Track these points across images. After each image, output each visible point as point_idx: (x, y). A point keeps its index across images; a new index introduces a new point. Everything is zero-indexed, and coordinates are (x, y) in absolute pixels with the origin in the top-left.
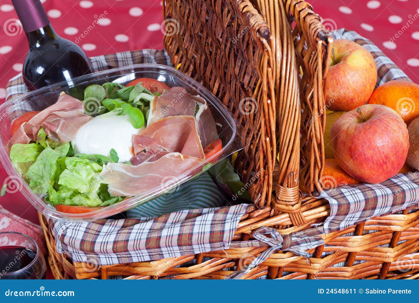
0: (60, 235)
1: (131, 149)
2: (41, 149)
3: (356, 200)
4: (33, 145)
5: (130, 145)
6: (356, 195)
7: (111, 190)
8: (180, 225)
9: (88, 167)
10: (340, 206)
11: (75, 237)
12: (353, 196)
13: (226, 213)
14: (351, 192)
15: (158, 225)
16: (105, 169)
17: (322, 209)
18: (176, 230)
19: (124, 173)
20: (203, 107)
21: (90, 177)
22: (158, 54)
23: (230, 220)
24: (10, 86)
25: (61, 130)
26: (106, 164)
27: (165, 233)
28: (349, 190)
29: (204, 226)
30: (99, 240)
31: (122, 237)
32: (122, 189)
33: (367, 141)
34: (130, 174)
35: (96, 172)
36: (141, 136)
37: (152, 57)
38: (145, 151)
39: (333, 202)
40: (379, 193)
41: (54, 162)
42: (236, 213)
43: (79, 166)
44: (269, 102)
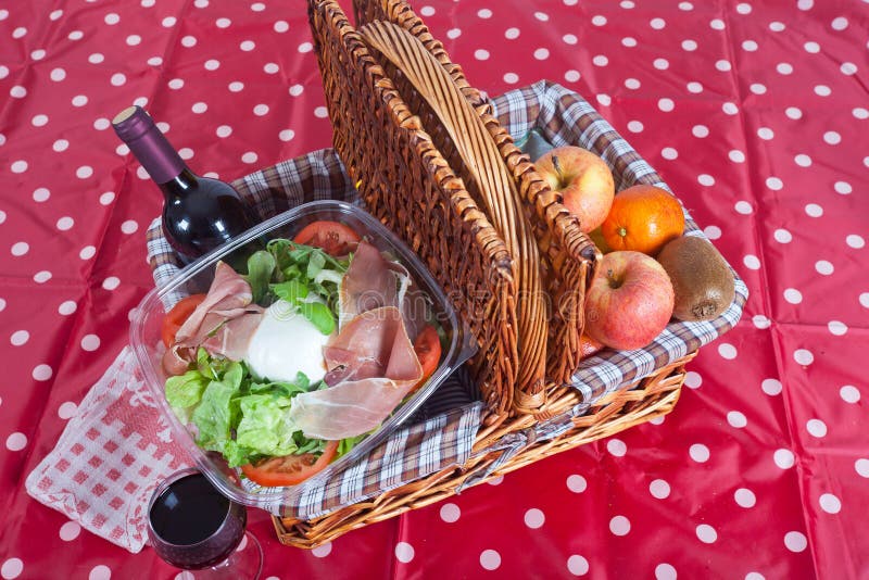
1: (323, 365)
2: (205, 381)
3: (612, 379)
4: (192, 375)
5: (321, 359)
6: (611, 373)
7: (307, 434)
8: (401, 461)
9: (272, 405)
10: (594, 391)
12: (608, 374)
13: (456, 429)
14: (605, 371)
15: (374, 465)
16: (295, 402)
17: (572, 395)
18: (399, 469)
19: (322, 405)
20: (406, 281)
21: (278, 420)
22: (328, 158)
23: (462, 441)
24: (151, 240)
25: (228, 348)
26: (295, 396)
27: (384, 475)
28: (603, 368)
29: (431, 454)
30: (303, 503)
31: (331, 494)
32: (321, 432)
34: (328, 403)
35: (282, 408)
36: (334, 348)
37: (321, 163)
38: (342, 367)
39: (585, 390)
40: (638, 362)
41: (226, 406)
42: (468, 427)
43: (259, 410)
44: (509, 326)
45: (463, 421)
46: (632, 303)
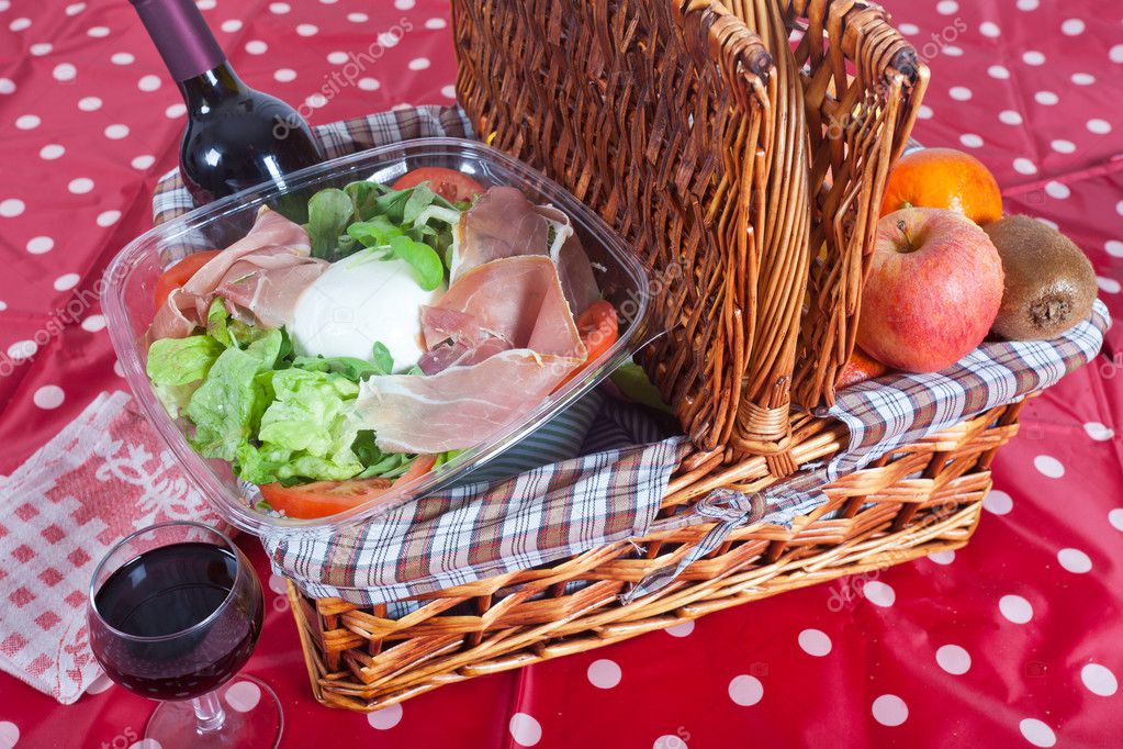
0: (274, 552)
1: (418, 338)
2: (217, 349)
3: (896, 415)
4: (198, 339)
5: (416, 329)
6: (896, 404)
7: (383, 441)
8: (540, 507)
9: (327, 389)
10: (867, 430)
11: (308, 556)
12: (890, 405)
13: (637, 467)
14: (886, 399)
15: (493, 511)
16: (365, 390)
17: (828, 437)
18: (534, 521)
19: (410, 398)
20: (564, 232)
21: (333, 414)
22: (447, 114)
23: (646, 486)
24: (161, 192)
25: (261, 301)
26: (366, 378)
27: (509, 528)
28: (883, 395)
29: (592, 502)
30: (364, 560)
31: (415, 550)
32: (408, 438)
33: (932, 295)
34: (421, 398)
35: (345, 398)
36: (439, 309)
37: (436, 121)
38: (450, 341)
39: (855, 425)
40: (939, 393)
41: (248, 383)
42: (655, 466)
43: (304, 391)
44: (750, 230)
45: (649, 455)
46: (941, 269)
